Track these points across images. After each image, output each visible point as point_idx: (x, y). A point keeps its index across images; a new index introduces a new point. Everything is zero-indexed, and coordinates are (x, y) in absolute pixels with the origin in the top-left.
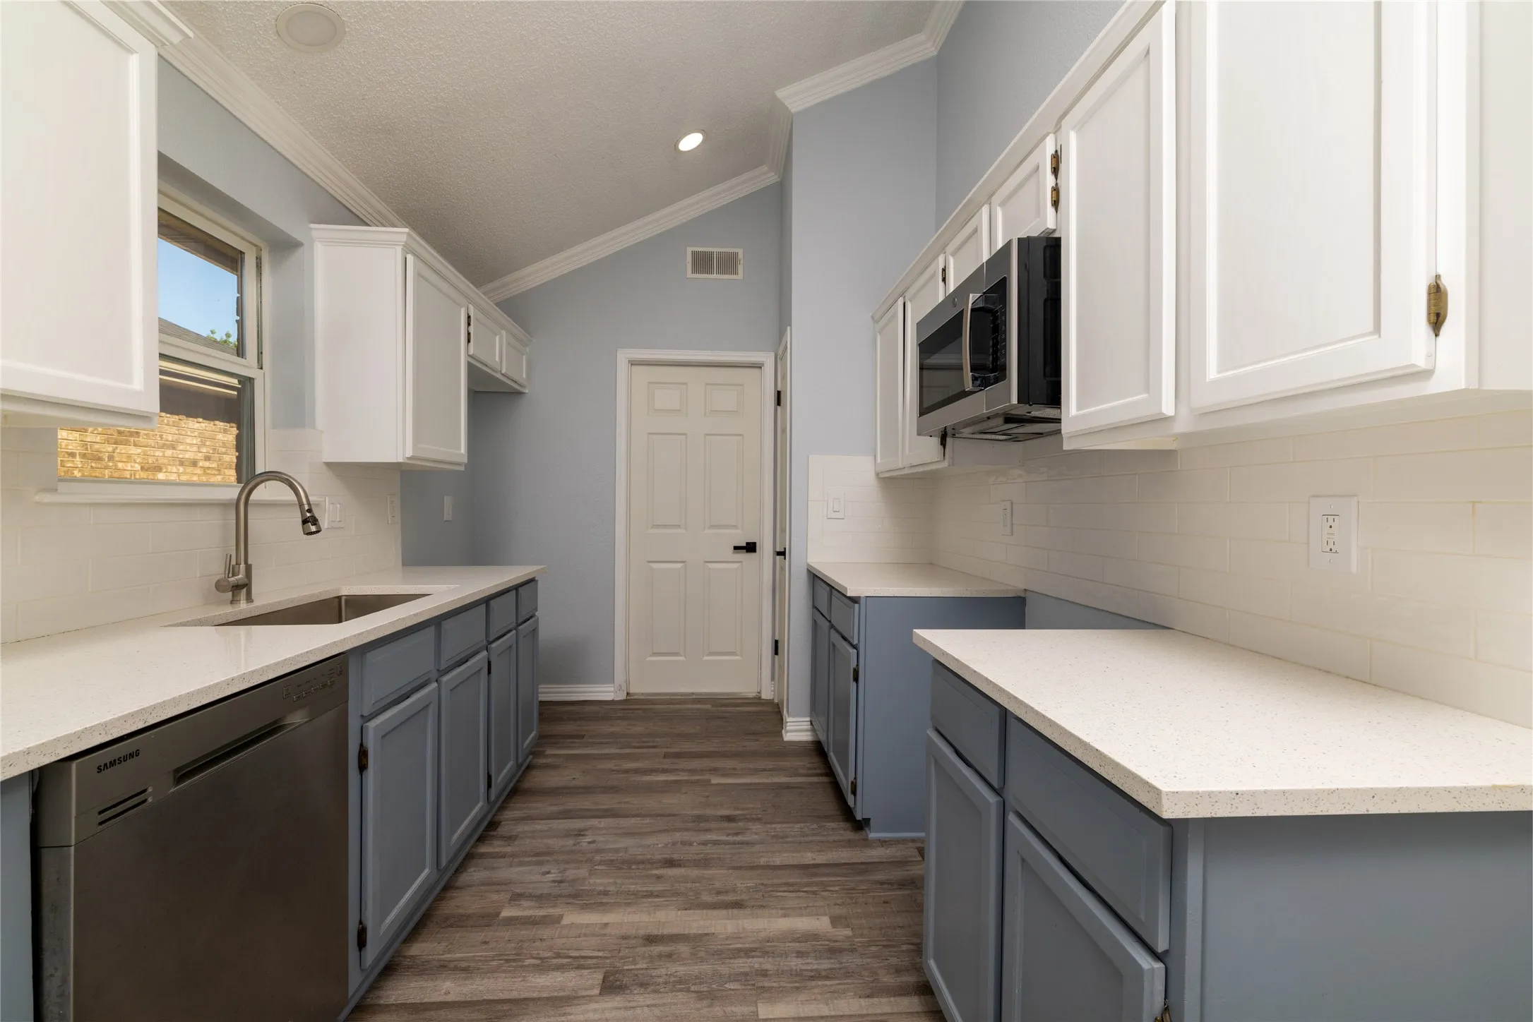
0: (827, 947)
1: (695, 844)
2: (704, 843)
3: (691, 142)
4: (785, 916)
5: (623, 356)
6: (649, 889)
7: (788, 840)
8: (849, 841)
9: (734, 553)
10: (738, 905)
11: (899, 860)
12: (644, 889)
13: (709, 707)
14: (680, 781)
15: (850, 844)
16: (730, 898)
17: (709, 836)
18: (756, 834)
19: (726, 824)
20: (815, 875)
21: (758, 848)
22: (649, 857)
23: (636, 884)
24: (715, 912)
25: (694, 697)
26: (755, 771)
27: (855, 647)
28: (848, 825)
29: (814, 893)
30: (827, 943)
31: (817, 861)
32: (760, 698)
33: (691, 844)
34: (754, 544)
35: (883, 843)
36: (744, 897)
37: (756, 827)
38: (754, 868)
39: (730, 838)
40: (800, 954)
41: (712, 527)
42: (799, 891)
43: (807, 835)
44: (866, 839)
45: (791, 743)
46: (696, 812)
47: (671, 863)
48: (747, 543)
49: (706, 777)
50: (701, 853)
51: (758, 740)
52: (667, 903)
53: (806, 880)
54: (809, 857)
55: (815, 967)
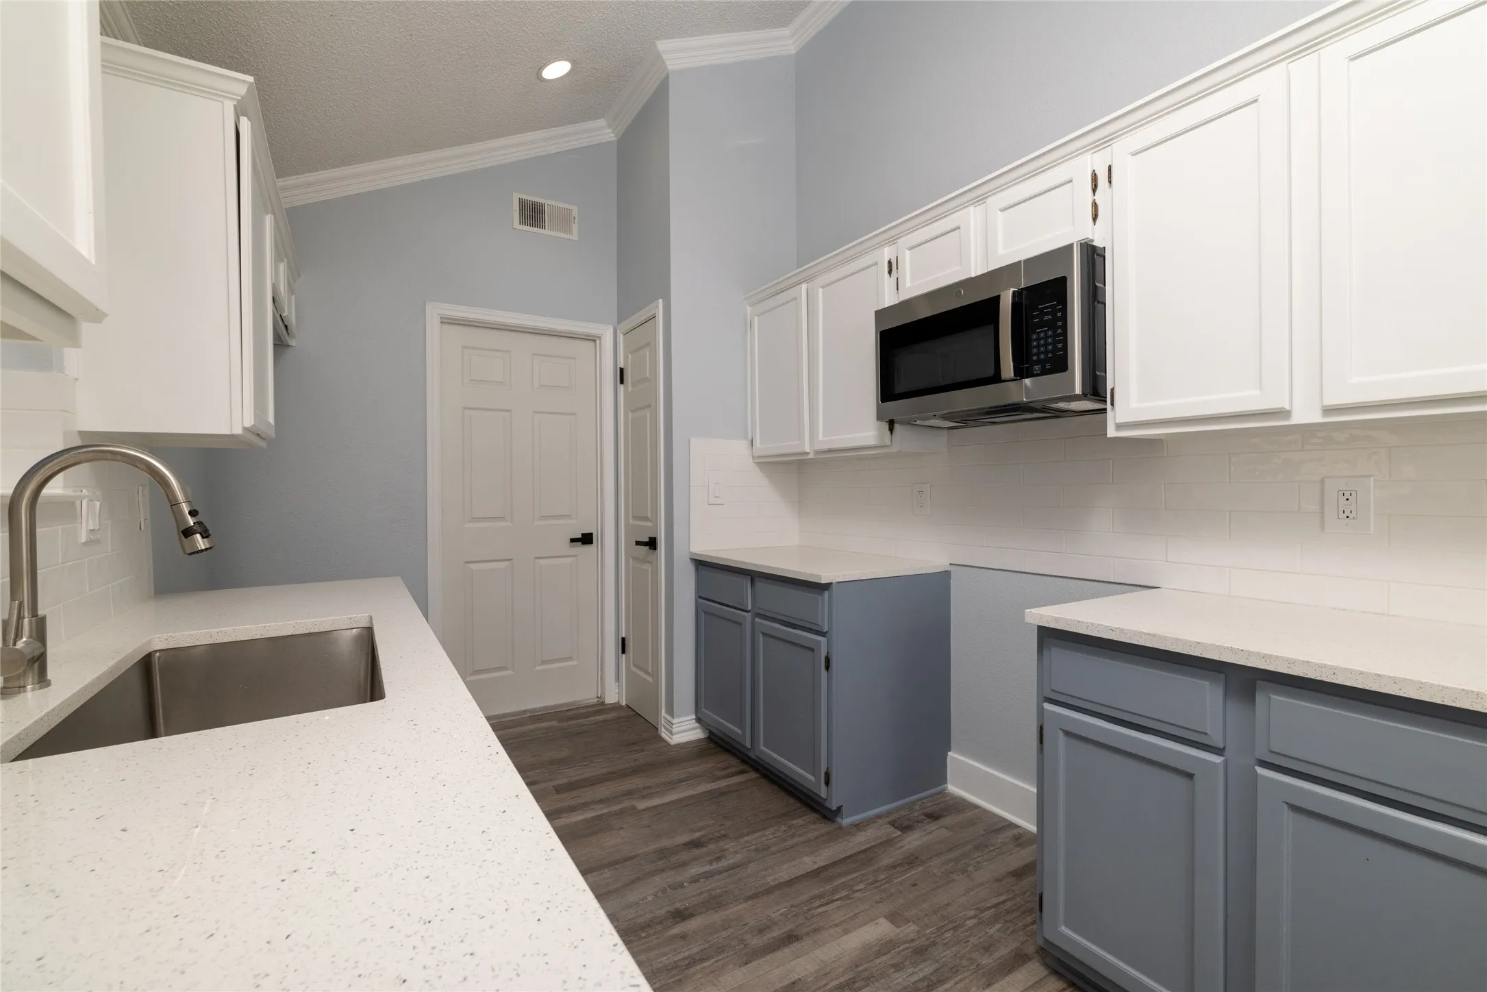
0: (910, 950)
1: (685, 884)
2: (695, 880)
3: (557, 70)
4: (846, 932)
5: (434, 311)
6: (686, 954)
7: (773, 849)
8: (828, 833)
9: (570, 547)
10: (791, 938)
11: (884, 839)
12: (680, 956)
13: (554, 723)
14: (601, 816)
15: (832, 837)
16: (776, 933)
17: (693, 871)
18: (737, 852)
19: (697, 852)
20: (831, 879)
21: (752, 867)
22: (649, 916)
23: (664, 955)
24: (779, 955)
25: (529, 715)
26: (672, 785)
27: (823, 634)
28: (813, 816)
29: (847, 897)
30: (907, 945)
31: (821, 864)
32: (603, 704)
33: (681, 886)
34: (591, 535)
35: (858, 826)
36: (789, 927)
37: (730, 845)
38: (769, 891)
39: (715, 866)
40: (898, 967)
41: (543, 517)
42: (833, 901)
43: (784, 840)
44: (840, 827)
45: (680, 746)
46: (653, 846)
47: (681, 915)
48: (583, 534)
49: (626, 804)
50: (702, 893)
51: (643, 750)
52: (721, 963)
53: (828, 887)
54: (809, 863)
55: (921, 975)
